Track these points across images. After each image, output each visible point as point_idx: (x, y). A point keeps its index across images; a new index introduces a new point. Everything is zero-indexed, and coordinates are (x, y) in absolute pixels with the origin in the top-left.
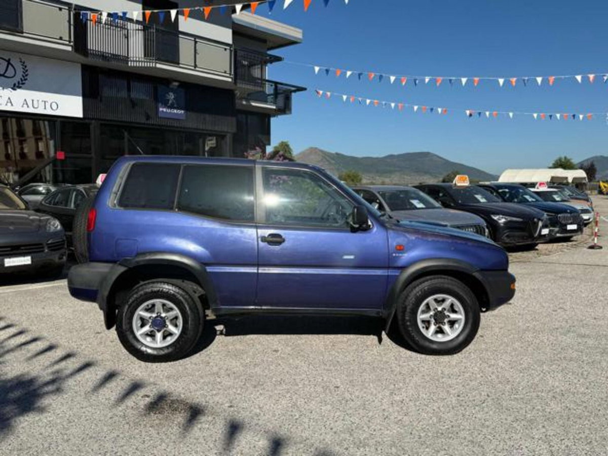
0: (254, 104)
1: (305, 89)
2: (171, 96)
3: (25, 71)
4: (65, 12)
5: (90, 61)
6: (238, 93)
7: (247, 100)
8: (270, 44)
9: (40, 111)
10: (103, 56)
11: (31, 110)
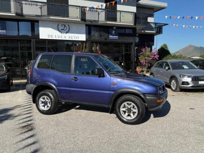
0: (146, 31)
1: (168, 24)
2: (114, 32)
3: (69, 28)
4: (79, 9)
5: (87, 23)
6: (137, 28)
7: (144, 30)
8: (155, 10)
9: (74, 39)
10: (91, 21)
11: (71, 39)
